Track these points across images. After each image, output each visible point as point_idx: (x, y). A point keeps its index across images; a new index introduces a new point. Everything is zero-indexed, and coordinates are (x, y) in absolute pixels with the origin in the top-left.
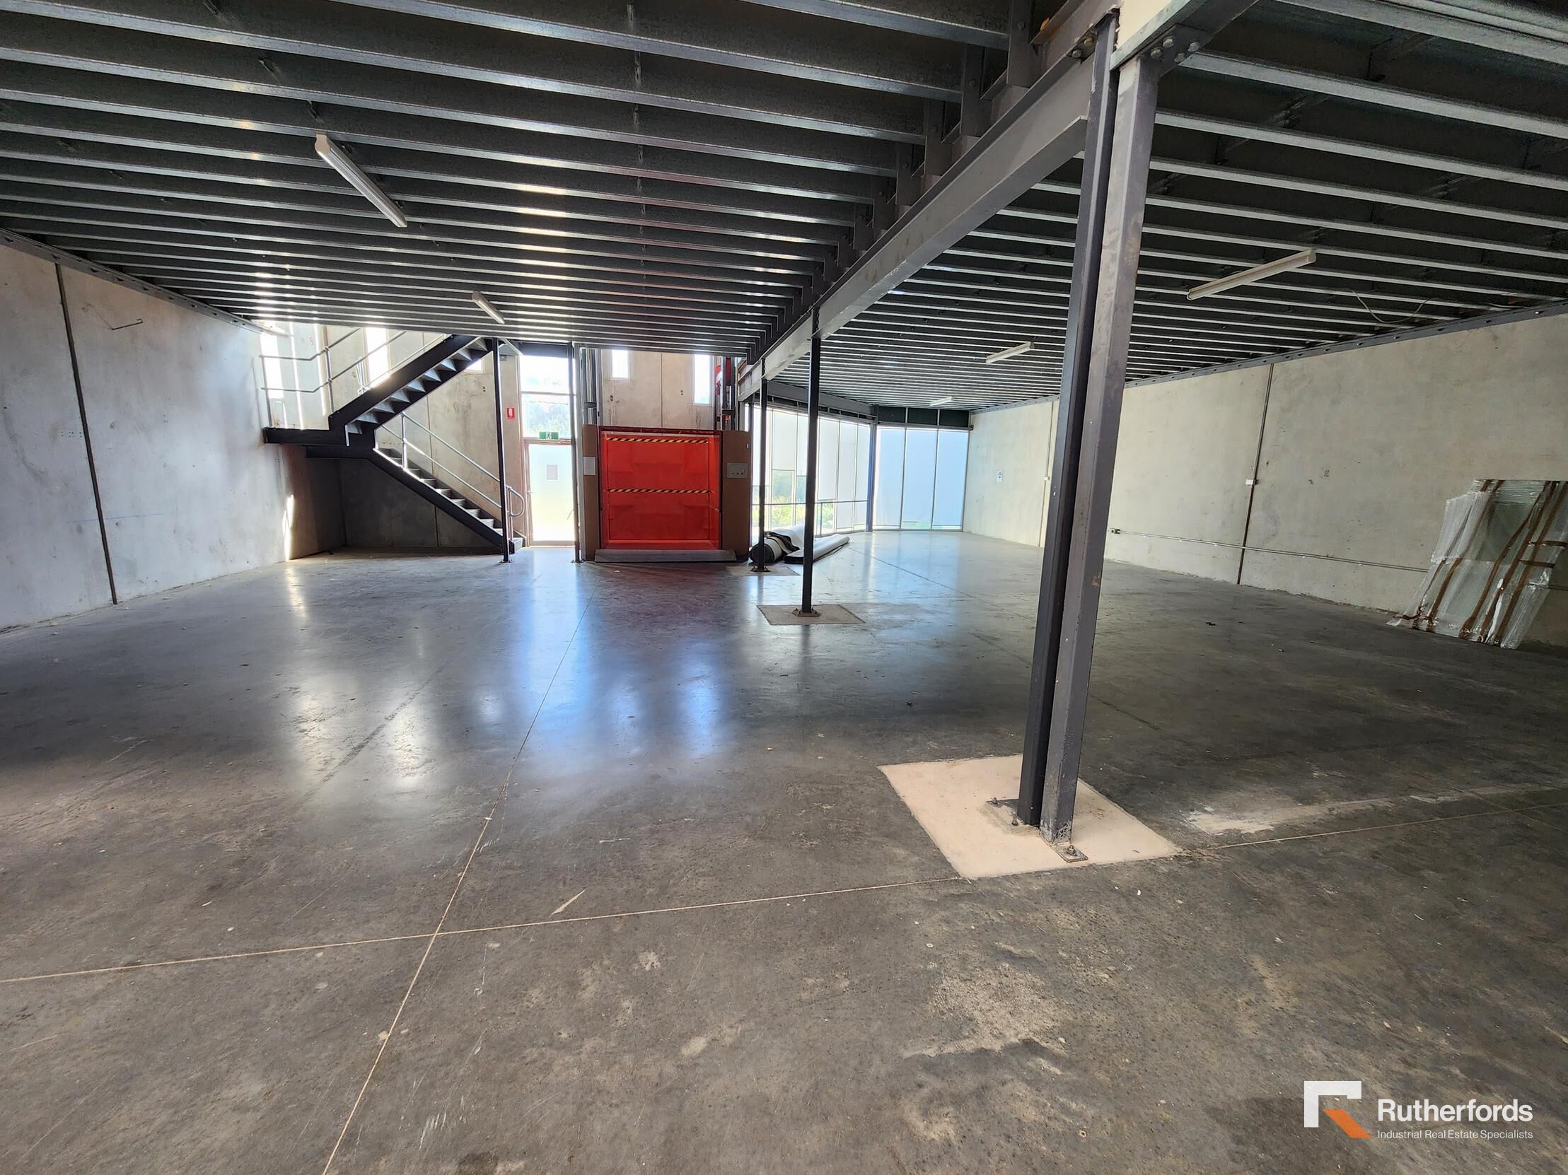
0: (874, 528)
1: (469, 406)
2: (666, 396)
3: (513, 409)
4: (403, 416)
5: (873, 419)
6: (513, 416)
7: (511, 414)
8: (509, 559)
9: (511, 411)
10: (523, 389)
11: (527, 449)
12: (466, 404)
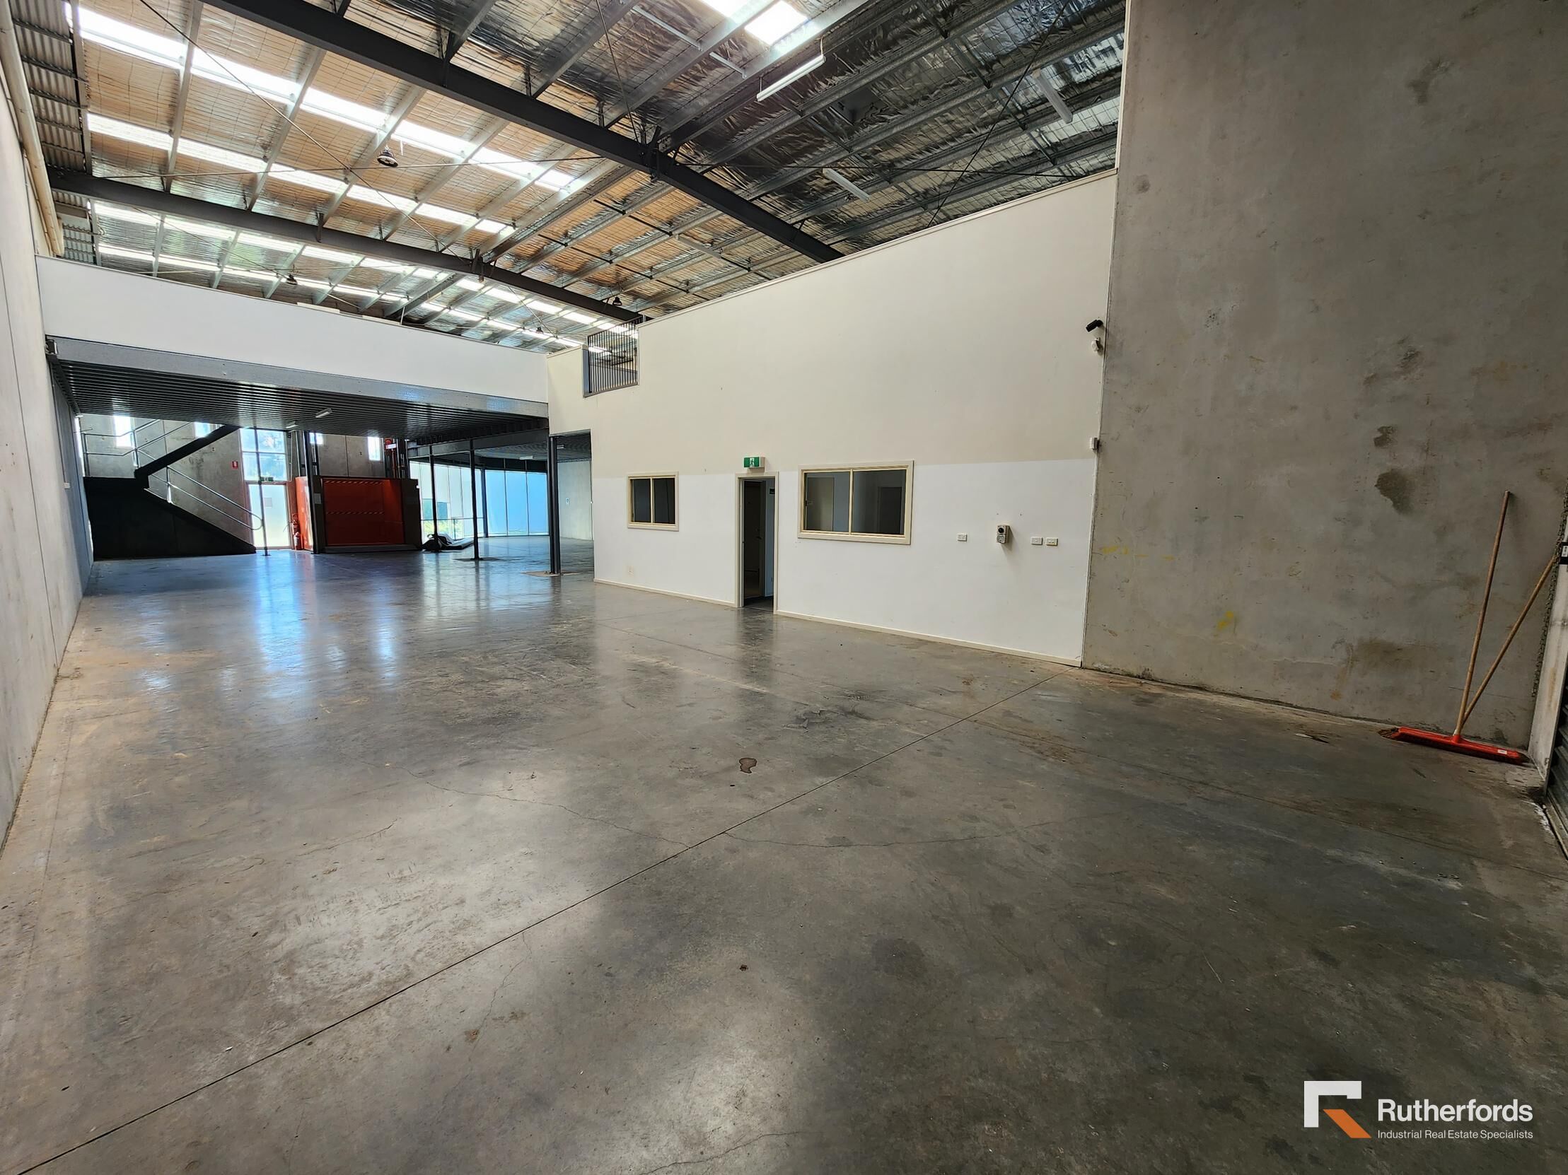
0: (489, 535)
1: (202, 460)
2: (351, 455)
3: (237, 462)
4: (168, 468)
5: (482, 466)
6: (237, 466)
7: (235, 465)
8: (268, 554)
9: (235, 463)
10: (243, 449)
11: (248, 487)
12: (199, 458)
